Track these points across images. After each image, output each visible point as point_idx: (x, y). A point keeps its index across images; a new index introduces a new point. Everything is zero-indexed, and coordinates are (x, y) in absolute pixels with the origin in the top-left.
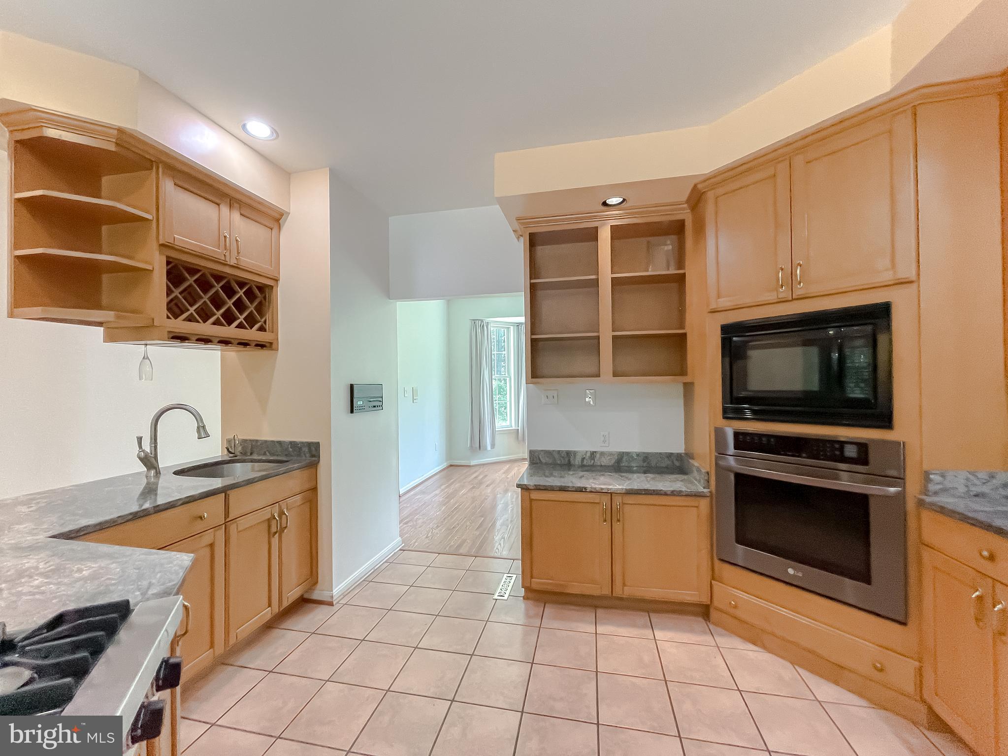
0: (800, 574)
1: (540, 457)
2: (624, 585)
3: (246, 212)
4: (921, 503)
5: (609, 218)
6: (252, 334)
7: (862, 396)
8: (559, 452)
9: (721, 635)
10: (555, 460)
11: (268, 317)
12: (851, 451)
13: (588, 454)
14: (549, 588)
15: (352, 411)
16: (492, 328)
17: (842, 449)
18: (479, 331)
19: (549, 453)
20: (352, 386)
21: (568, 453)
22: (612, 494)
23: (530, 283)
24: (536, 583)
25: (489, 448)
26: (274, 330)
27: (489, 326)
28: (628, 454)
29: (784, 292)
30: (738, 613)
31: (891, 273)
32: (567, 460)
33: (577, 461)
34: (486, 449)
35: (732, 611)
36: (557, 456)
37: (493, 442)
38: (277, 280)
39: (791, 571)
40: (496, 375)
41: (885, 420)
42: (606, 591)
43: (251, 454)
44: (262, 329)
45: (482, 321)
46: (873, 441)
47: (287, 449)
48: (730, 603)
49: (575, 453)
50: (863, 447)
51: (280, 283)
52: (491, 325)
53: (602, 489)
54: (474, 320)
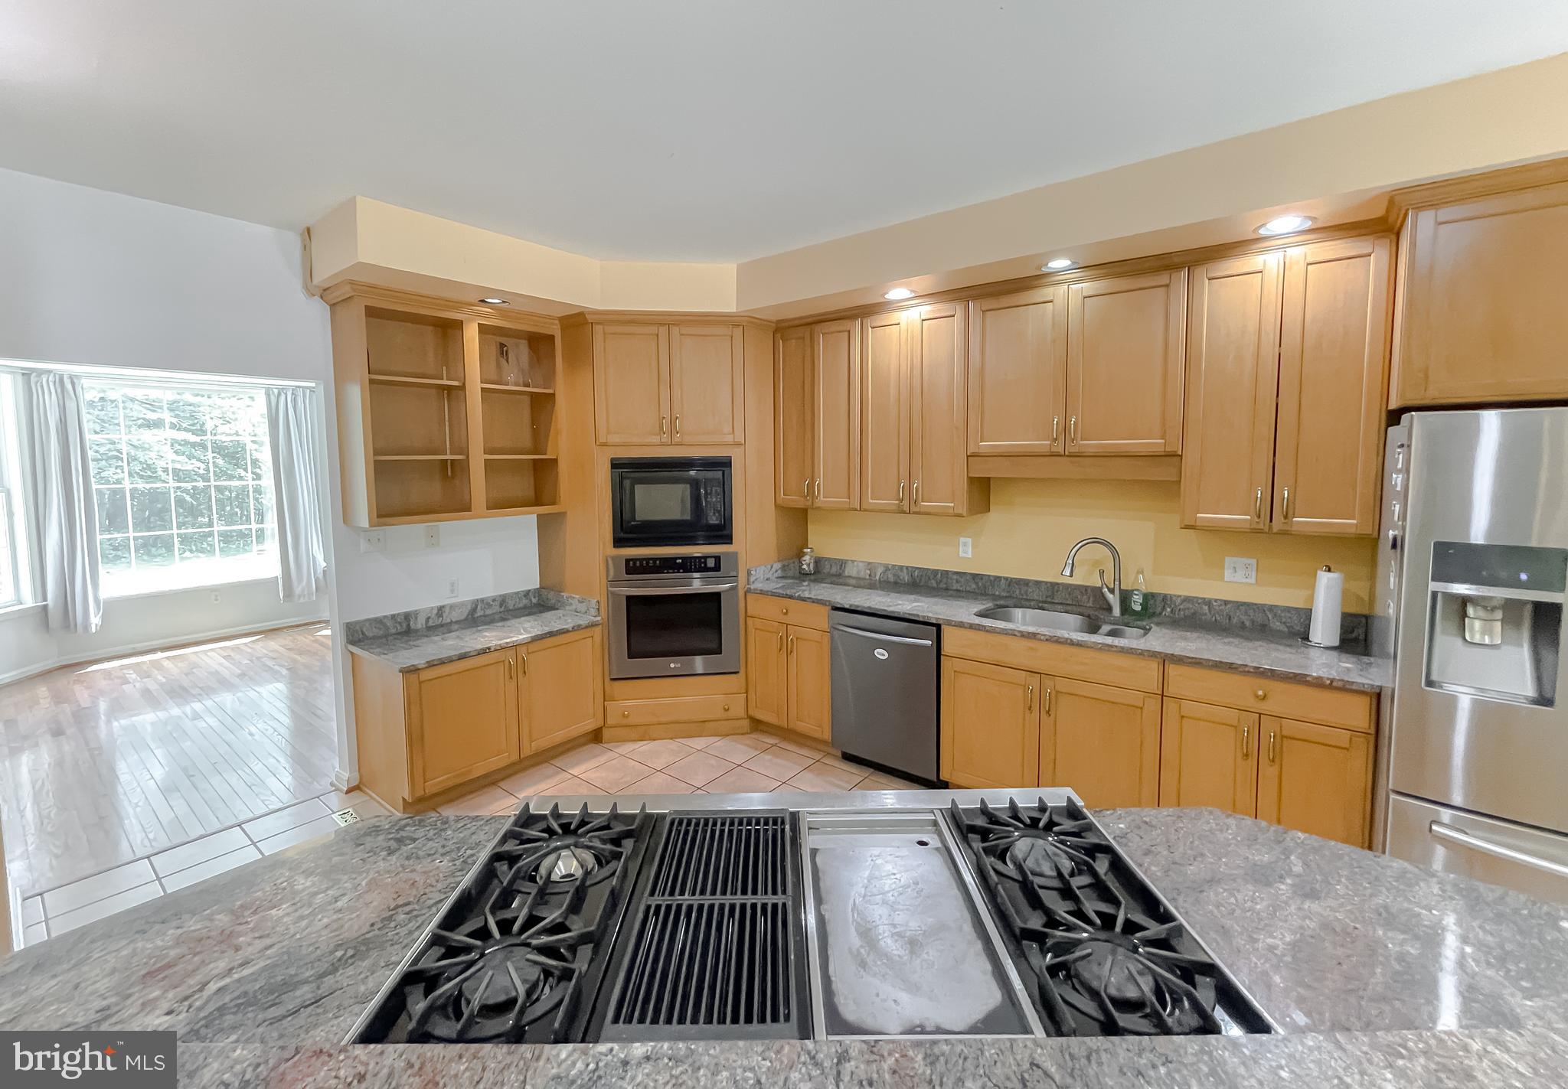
0: (679, 665)
1: (364, 630)
2: (532, 740)
4: (748, 591)
7: (717, 522)
8: (393, 616)
9: (617, 747)
10: (388, 628)
12: (711, 563)
13: (435, 611)
17: (705, 563)
21: (407, 616)
22: (517, 647)
28: (482, 600)
29: (665, 438)
30: (632, 720)
31: (732, 436)
32: (404, 626)
33: (420, 624)
35: (625, 722)
36: (389, 623)
39: (672, 665)
41: (728, 539)
42: (515, 756)
46: (723, 553)
48: (619, 716)
49: (416, 613)
50: (718, 559)
53: (507, 643)
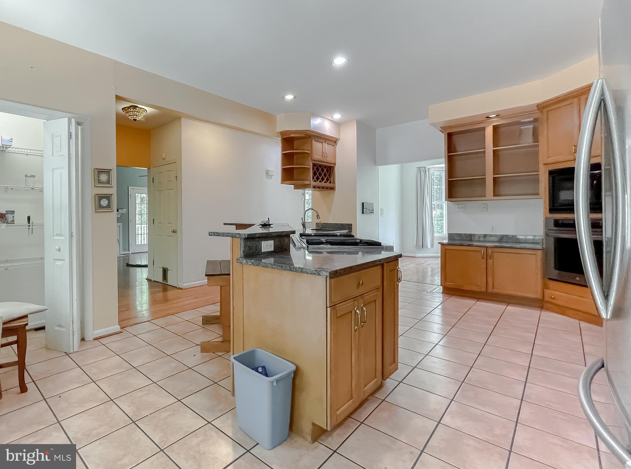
0: (580, 279)
1: (454, 236)
2: (493, 288)
3: (328, 142)
5: (492, 122)
6: (328, 184)
8: (465, 234)
10: (463, 238)
11: (332, 178)
13: (482, 236)
14: (454, 287)
15: (363, 213)
16: (431, 171)
18: (423, 174)
19: (459, 235)
20: (363, 203)
21: (471, 235)
22: (487, 247)
23: (448, 155)
24: (448, 284)
25: (429, 247)
26: (334, 183)
27: (430, 170)
30: (556, 302)
32: (470, 238)
33: (476, 239)
34: (427, 247)
35: (552, 301)
36: (464, 236)
37: (432, 244)
38: (335, 164)
39: (578, 279)
40: (435, 202)
42: (484, 289)
43: (325, 228)
44: (330, 182)
45: (425, 168)
47: (339, 227)
48: (551, 297)
49: (475, 235)
51: (336, 165)
52: (432, 170)
53: (481, 245)
54: (419, 167)
